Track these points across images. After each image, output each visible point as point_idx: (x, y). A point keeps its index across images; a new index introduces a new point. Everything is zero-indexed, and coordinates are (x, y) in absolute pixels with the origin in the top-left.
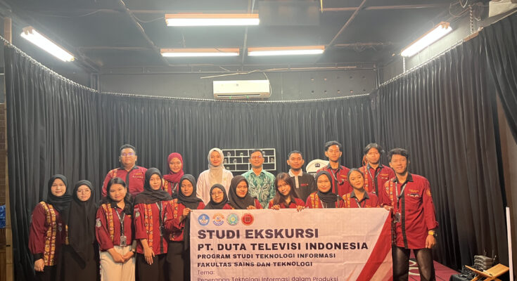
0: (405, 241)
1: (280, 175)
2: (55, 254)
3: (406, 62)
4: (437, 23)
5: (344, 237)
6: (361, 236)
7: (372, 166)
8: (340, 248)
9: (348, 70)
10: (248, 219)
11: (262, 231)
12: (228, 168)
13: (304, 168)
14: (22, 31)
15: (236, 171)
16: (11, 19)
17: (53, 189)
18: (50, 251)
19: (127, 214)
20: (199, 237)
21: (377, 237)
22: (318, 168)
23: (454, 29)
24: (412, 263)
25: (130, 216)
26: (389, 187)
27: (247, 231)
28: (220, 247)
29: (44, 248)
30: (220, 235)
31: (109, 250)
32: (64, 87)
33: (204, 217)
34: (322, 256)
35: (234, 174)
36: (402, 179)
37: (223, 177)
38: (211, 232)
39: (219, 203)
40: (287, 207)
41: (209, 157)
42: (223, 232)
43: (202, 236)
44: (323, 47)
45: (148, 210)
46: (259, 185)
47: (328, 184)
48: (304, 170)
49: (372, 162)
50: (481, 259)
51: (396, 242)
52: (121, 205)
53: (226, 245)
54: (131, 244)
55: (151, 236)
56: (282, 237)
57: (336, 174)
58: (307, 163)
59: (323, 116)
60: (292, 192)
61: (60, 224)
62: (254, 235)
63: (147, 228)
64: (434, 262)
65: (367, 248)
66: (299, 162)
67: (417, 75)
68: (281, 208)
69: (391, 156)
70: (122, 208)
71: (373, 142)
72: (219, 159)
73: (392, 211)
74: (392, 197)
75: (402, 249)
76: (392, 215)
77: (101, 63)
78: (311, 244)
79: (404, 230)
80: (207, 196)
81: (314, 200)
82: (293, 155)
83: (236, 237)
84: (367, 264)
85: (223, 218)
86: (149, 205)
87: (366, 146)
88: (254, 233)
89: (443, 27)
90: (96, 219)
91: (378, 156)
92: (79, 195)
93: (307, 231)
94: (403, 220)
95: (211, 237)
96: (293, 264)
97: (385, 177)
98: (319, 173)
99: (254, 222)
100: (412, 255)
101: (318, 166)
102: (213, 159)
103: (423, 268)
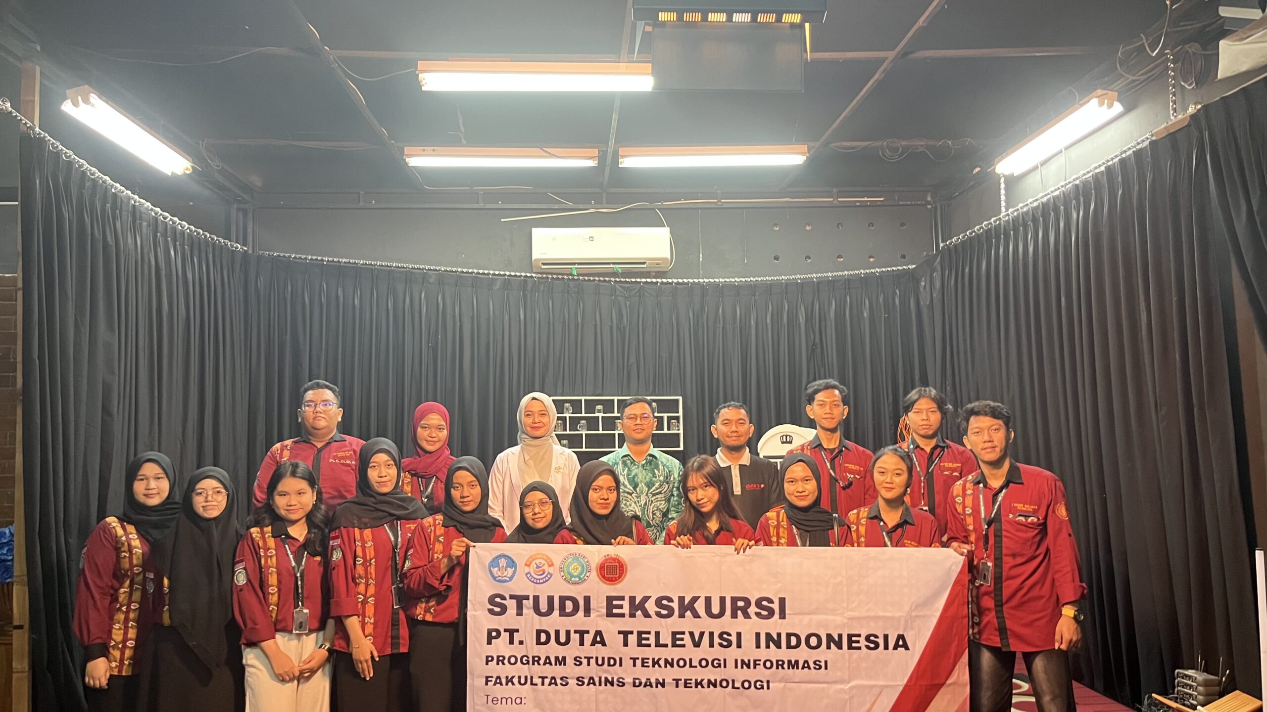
0: (1002, 630)
1: (695, 461)
2: (135, 648)
3: (1006, 189)
4: (1086, 92)
5: (851, 619)
6: (892, 618)
7: (921, 442)
8: (840, 647)
9: (864, 205)
10: (612, 569)
11: (646, 599)
12: (565, 442)
13: (752, 444)
14: (66, 98)
15: (584, 449)
16: (38, 69)
17: (139, 487)
18: (125, 640)
19: (313, 554)
20: (491, 612)
21: (934, 621)
22: (788, 447)
23: (1129, 109)
24: (1020, 687)
25: (318, 558)
26: (964, 495)
27: (610, 599)
28: (542, 637)
29: (110, 632)
30: (544, 607)
31: (264, 644)
32: (165, 235)
33: (503, 562)
34: (793, 665)
35: (583, 458)
36: (996, 477)
37: (554, 466)
38: (520, 600)
39: (541, 530)
40: (710, 541)
41: (520, 415)
42: (551, 599)
43: (497, 609)
44: (805, 148)
45: (364, 542)
46: (642, 486)
47: (812, 486)
48: (754, 452)
49: (922, 432)
50: (1190, 677)
51: (980, 633)
52: (299, 532)
53: (557, 633)
54: (322, 627)
55: (370, 610)
56: (696, 615)
57: (832, 461)
58: (759, 434)
59: (802, 320)
60: (725, 504)
61: (152, 576)
62: (626, 610)
63: (362, 588)
64: (1074, 683)
65: (907, 648)
66: (742, 429)
67: (1035, 220)
68: (697, 542)
69: (968, 421)
70: (301, 539)
71: (925, 383)
72: (545, 420)
73: (970, 557)
74: (970, 520)
75: (993, 650)
76: (971, 568)
77: (256, 181)
78: (768, 636)
79: (999, 605)
80: (512, 511)
81: (778, 527)
82: (726, 413)
83: (581, 613)
84: (907, 687)
85: (551, 565)
86: (368, 532)
87: (906, 393)
88: (626, 604)
89: (1101, 104)
90: (234, 564)
91: (935, 418)
92: (199, 502)
93: (758, 603)
94: (998, 579)
95: (520, 613)
96: (724, 683)
97: (954, 470)
98: (792, 459)
99: (628, 577)
100: (1020, 666)
101: (787, 440)
102: (530, 421)
103: (1046, 699)
